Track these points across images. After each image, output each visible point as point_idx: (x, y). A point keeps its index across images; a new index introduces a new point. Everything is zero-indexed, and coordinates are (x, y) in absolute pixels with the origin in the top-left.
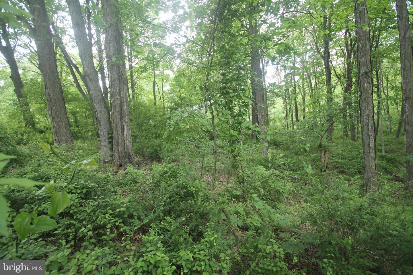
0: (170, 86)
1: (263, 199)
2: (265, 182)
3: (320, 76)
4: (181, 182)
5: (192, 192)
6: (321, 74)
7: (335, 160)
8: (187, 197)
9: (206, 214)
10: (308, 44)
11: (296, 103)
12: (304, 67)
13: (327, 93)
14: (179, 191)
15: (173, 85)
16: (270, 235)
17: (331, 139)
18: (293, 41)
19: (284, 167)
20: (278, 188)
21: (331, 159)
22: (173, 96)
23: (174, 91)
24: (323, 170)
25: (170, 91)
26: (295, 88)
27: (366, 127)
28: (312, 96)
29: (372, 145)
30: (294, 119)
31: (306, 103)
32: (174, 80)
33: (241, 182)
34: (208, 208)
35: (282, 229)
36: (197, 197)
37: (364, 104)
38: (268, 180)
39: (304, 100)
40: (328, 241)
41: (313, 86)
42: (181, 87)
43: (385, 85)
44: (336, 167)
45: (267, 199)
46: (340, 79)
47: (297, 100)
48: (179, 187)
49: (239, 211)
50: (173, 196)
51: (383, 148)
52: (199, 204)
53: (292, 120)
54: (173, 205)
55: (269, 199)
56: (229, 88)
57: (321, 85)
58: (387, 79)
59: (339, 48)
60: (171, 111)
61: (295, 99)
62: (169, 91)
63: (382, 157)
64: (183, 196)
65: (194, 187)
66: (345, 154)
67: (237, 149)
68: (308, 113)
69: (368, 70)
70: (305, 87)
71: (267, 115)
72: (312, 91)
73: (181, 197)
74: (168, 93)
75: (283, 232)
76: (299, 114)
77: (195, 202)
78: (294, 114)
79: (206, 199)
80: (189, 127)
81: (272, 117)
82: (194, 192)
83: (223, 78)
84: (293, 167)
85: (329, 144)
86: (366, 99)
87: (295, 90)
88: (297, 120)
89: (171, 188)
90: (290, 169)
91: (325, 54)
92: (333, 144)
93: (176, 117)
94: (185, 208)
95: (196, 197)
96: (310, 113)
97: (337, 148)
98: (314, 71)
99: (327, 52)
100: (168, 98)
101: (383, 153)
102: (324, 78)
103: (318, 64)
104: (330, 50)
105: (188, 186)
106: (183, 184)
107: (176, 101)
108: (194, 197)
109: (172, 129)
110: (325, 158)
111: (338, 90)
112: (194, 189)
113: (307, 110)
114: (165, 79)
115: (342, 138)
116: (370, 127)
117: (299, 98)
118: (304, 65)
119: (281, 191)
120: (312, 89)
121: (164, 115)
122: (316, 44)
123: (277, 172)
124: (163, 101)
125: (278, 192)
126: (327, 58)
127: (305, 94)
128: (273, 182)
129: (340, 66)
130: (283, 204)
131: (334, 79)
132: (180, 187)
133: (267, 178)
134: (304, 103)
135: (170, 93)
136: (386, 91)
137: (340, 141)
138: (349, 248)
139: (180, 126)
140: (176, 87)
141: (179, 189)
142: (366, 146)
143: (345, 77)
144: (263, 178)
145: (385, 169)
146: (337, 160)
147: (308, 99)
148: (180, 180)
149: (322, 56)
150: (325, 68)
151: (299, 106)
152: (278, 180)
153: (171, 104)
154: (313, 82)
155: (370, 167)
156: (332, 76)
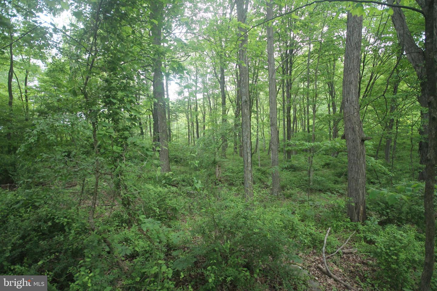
0: (39, 82)
1: (158, 219)
2: (162, 200)
3: (217, 98)
4: (44, 213)
5: (63, 224)
6: (218, 97)
7: (226, 174)
8: (53, 232)
9: (82, 249)
10: (208, 67)
11: (197, 120)
12: (205, 88)
13: (223, 114)
14: (39, 227)
15: (45, 82)
16: (158, 257)
17: (225, 155)
18: (196, 61)
19: (184, 184)
20: (174, 206)
21: (223, 173)
22: (44, 96)
23: (46, 89)
24: (217, 184)
25: (40, 88)
26: (197, 106)
27: (246, 145)
28: (210, 115)
29: (249, 160)
30: (196, 135)
31: (206, 121)
32: (47, 74)
33: (126, 203)
34: (85, 241)
35: (175, 247)
36: (70, 230)
37: (244, 126)
38: (165, 198)
39: (204, 118)
40: (213, 249)
41: (212, 106)
42: (59, 86)
43: (262, 112)
44: (226, 180)
45: (163, 218)
46: (232, 103)
47: (198, 117)
48: (40, 221)
49: (130, 237)
50: (29, 235)
51: (259, 162)
52: (71, 238)
53: (194, 137)
54: (28, 246)
55: (165, 218)
56: (114, 98)
57: (218, 107)
58: (263, 108)
59: (231, 76)
60: (39, 116)
61: (197, 116)
62: (37, 87)
63: (259, 170)
64: (47, 232)
65: (65, 217)
66: (234, 168)
67: (119, 167)
68: (207, 130)
69: (247, 99)
70: (205, 106)
71: (170, 130)
72: (211, 111)
73: (43, 234)
74: (37, 91)
75: (176, 250)
76: (199, 131)
77: (65, 236)
78: (195, 130)
79: (85, 230)
80: (69, 139)
81: (174, 132)
82: (65, 224)
83: (105, 85)
84: (191, 182)
85: (223, 160)
86: (246, 122)
87: (197, 108)
88: (198, 136)
89: (26, 223)
90: (189, 185)
91: (221, 79)
92: (226, 160)
93: (41, 124)
94: (47, 248)
95: (67, 230)
96: (209, 130)
97: (229, 164)
98: (213, 93)
99: (223, 78)
100: (36, 97)
101: (259, 167)
102: (220, 100)
103: (215, 87)
104: (225, 77)
105: (57, 217)
106: (47, 216)
107: (48, 103)
108: (65, 230)
109: (33, 141)
110: (219, 173)
111: (231, 112)
112: (66, 220)
113: (206, 128)
114: (32, 71)
115: (233, 154)
116: (248, 146)
117: (200, 116)
118: (204, 86)
119: (177, 208)
120: (211, 109)
121: (27, 120)
122: (215, 69)
123: (174, 189)
124: (27, 100)
125: (174, 209)
126: (222, 82)
127: (205, 113)
128: (170, 200)
129: (233, 92)
130: (179, 221)
131: (228, 102)
132: (43, 220)
133: (164, 197)
134: (204, 121)
135: (39, 92)
136: (262, 118)
137: (232, 157)
138: (228, 251)
139: (48, 137)
140: (50, 85)
141: (40, 223)
142: (246, 161)
143: (235, 102)
144: (160, 196)
145: (260, 179)
146: (228, 174)
147: (207, 117)
148: (43, 211)
149: (219, 81)
150: (221, 91)
151: (199, 124)
152: (175, 197)
153: (41, 106)
154: (212, 102)
155: (248, 179)
156: (226, 99)
